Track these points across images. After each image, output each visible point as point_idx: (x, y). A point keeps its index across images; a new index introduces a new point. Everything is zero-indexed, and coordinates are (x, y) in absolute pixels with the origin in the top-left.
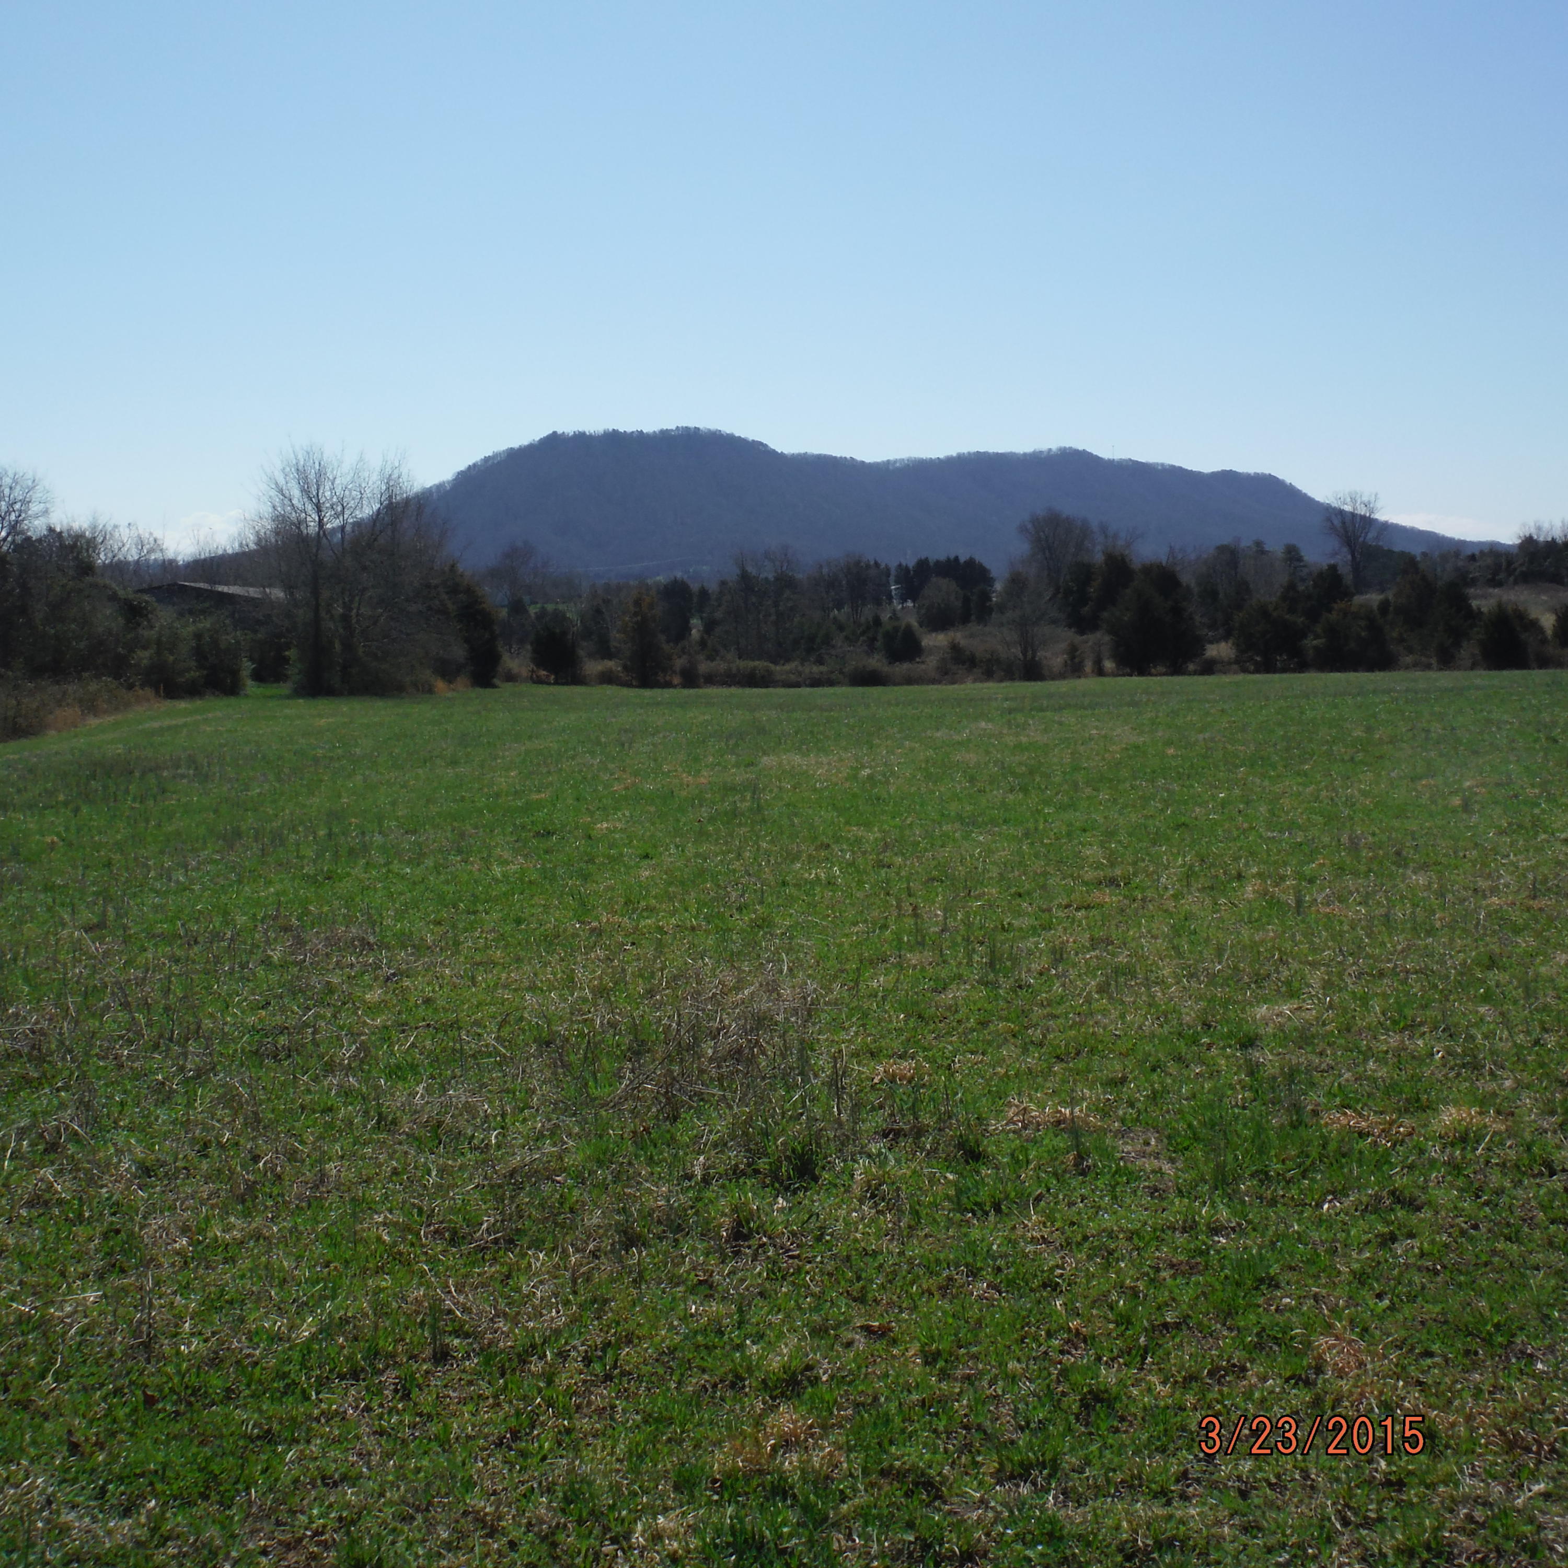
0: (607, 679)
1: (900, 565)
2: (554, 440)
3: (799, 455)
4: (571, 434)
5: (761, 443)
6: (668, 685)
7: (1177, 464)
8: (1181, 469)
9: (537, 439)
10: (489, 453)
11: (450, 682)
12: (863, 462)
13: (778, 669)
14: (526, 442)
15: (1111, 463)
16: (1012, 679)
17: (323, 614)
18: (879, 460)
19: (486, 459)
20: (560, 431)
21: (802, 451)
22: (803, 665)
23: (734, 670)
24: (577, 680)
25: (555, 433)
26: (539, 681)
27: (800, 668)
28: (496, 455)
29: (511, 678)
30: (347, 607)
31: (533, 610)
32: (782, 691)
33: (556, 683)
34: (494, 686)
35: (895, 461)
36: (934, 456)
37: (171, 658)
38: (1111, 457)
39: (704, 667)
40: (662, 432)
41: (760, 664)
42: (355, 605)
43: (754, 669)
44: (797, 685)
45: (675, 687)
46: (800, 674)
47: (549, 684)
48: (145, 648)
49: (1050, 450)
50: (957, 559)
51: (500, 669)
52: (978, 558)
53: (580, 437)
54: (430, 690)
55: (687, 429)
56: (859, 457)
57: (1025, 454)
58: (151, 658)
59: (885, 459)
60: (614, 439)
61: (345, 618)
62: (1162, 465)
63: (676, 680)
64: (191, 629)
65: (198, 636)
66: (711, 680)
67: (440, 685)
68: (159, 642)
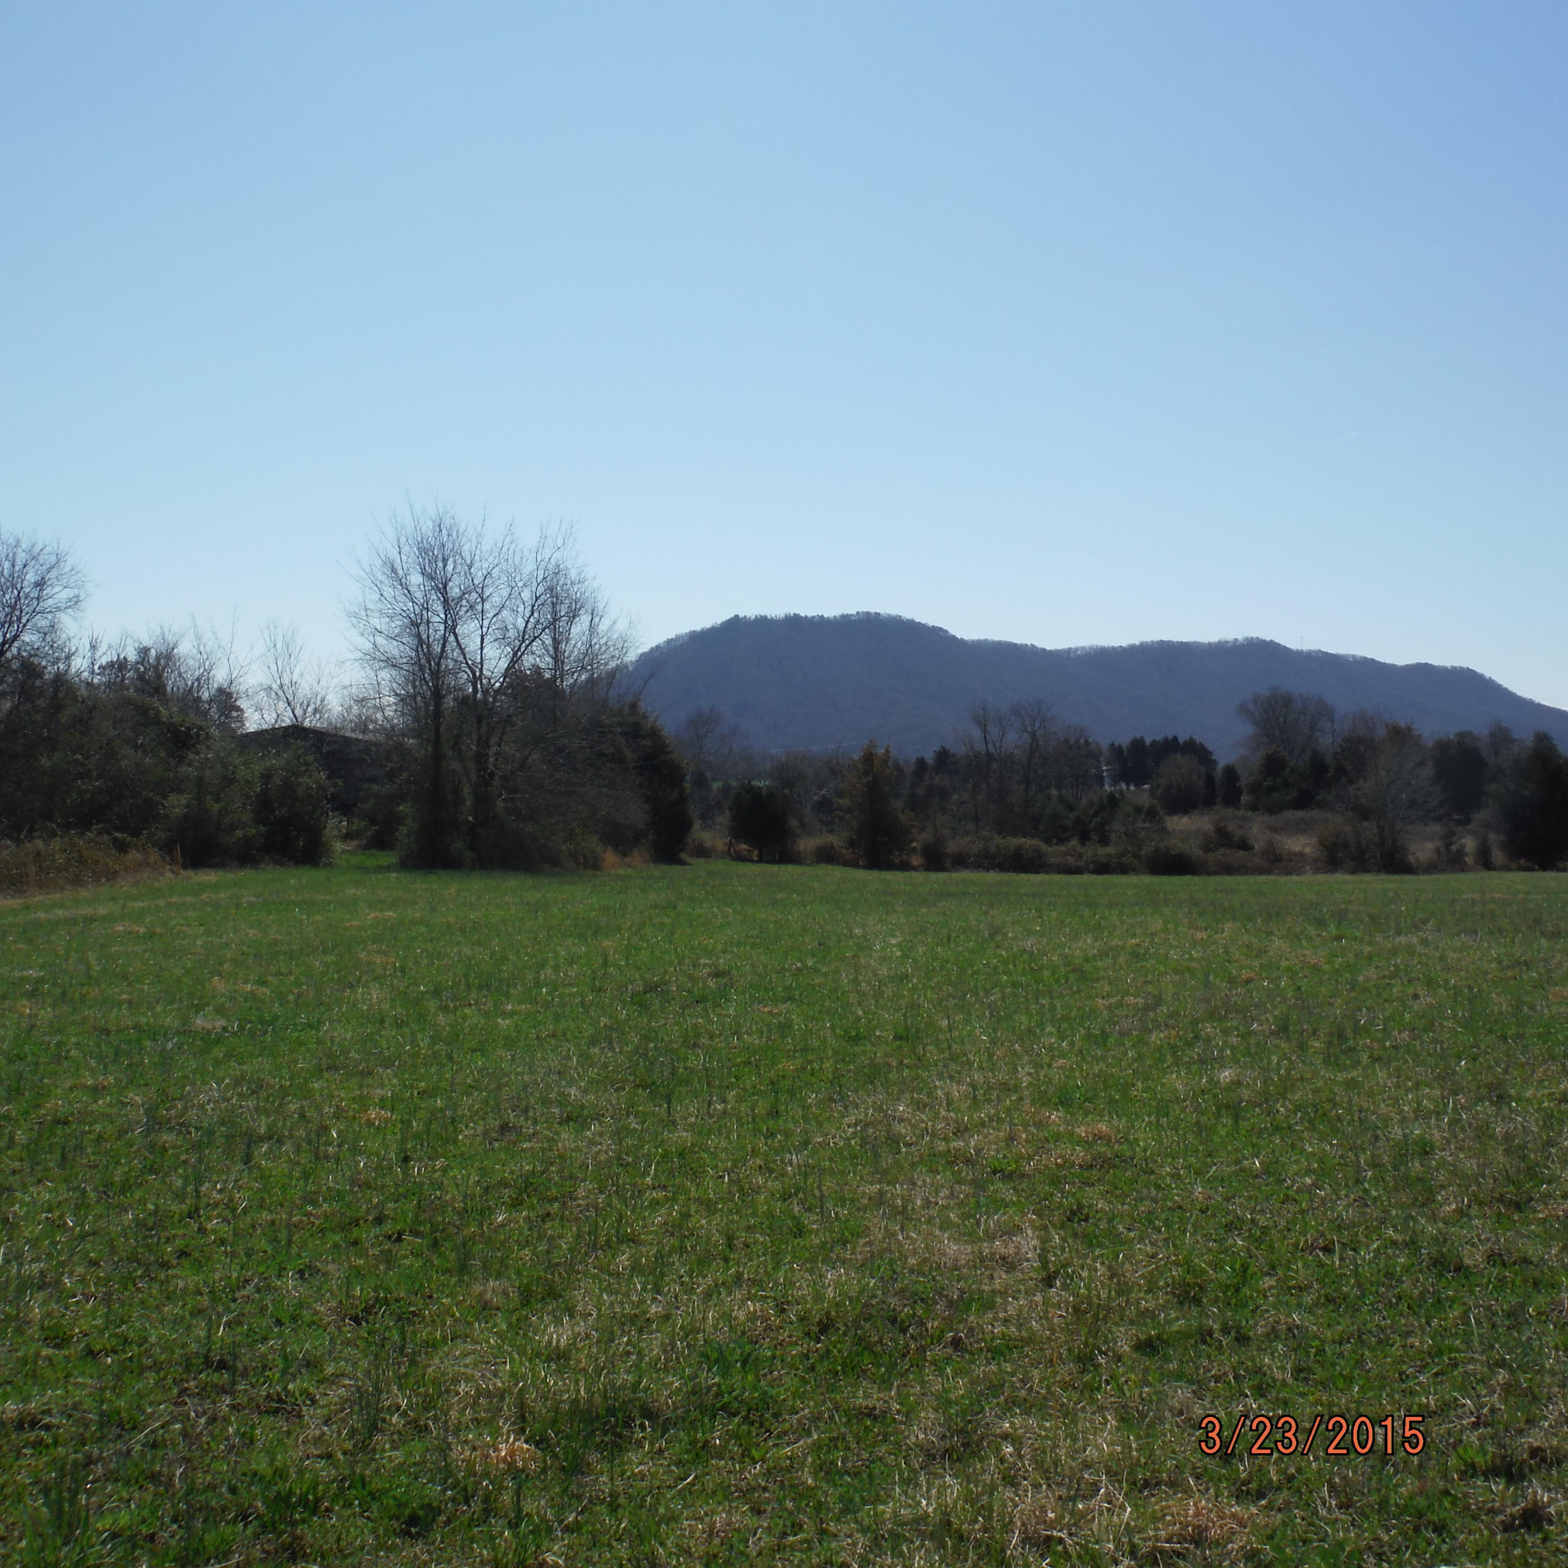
0: (826, 856)
1: (1112, 745)
2: (735, 625)
3: (979, 641)
4: (753, 618)
5: (940, 629)
6: (905, 867)
7: (1369, 656)
8: (1373, 661)
9: (719, 622)
10: (672, 636)
11: (625, 855)
12: (1044, 650)
13: (1053, 852)
14: (708, 625)
15: (1299, 653)
16: (1367, 871)
17: (446, 749)
18: (1060, 648)
19: (669, 641)
20: (741, 615)
21: (982, 638)
22: (1083, 844)
23: (993, 849)
24: (787, 857)
25: (737, 616)
26: (740, 858)
27: (1079, 849)
28: (678, 638)
29: (702, 852)
30: (484, 744)
31: (716, 786)
32: (1057, 877)
33: (760, 860)
34: (682, 863)
35: (1077, 649)
36: (1116, 644)
37: (217, 806)
38: (1300, 648)
39: (951, 847)
40: (843, 616)
41: (1026, 843)
42: (494, 740)
43: (1019, 849)
44: (1076, 871)
45: (915, 869)
46: (1080, 857)
47: (752, 861)
48: (179, 791)
49: (1236, 640)
50: (1175, 738)
51: (689, 841)
52: (1198, 739)
53: (762, 621)
54: (595, 865)
55: (868, 614)
56: (1040, 644)
57: (1210, 644)
58: (187, 806)
59: (1066, 647)
60: (795, 623)
61: (480, 758)
62: (1353, 656)
63: (916, 860)
64: (258, 768)
65: (266, 777)
66: (961, 862)
67: (610, 857)
68: (200, 782)
